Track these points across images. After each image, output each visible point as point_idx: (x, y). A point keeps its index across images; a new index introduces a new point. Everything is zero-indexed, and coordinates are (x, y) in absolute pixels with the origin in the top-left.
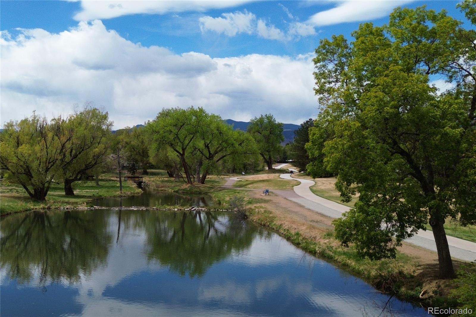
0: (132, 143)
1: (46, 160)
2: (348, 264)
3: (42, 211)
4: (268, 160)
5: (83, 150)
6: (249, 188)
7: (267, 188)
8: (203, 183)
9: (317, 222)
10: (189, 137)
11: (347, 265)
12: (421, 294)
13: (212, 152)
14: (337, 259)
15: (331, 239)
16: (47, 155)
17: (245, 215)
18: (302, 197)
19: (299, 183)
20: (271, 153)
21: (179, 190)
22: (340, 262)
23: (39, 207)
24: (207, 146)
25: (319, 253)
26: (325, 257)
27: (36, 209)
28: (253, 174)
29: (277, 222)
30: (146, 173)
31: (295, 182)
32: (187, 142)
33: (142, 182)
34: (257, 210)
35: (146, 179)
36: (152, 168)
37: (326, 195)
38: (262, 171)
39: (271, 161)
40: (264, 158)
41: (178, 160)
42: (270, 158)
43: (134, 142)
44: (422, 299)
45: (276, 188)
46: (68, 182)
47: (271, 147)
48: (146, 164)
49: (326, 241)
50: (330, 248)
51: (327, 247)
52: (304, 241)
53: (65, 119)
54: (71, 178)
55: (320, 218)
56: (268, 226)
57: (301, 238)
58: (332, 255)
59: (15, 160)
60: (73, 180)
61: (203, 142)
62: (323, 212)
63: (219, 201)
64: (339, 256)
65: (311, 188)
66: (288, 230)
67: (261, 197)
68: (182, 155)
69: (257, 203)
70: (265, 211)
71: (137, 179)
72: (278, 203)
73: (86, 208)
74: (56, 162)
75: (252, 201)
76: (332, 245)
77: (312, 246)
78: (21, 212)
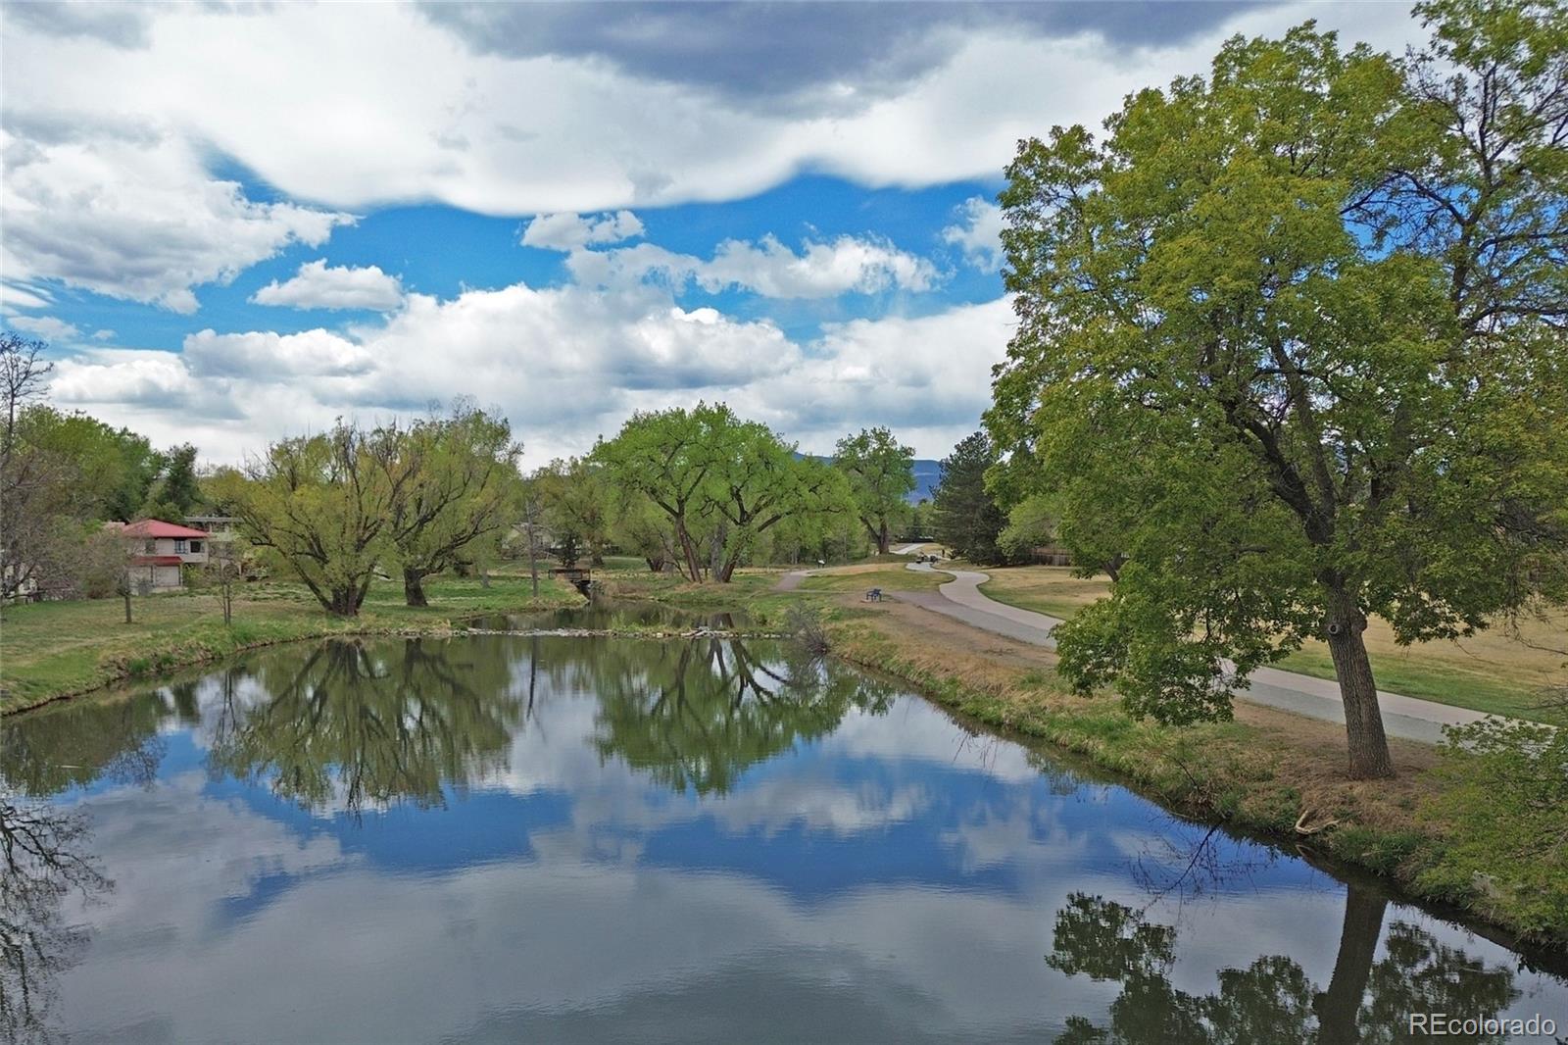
0: (569, 496)
1: (359, 523)
2: (1086, 750)
3: (348, 640)
4: (878, 534)
5: (446, 502)
6: (834, 589)
7: (876, 587)
8: (727, 581)
9: (1001, 653)
10: (693, 474)
11: (1085, 752)
12: (1299, 822)
13: (748, 508)
14: (1057, 739)
15: (1040, 691)
16: (361, 509)
17: (823, 645)
18: (961, 605)
19: (953, 579)
20: (886, 517)
21: (671, 596)
22: (1065, 746)
23: (343, 628)
24: (736, 495)
25: (1009, 725)
26: (1026, 733)
27: (334, 634)
28: (845, 564)
29: (900, 658)
30: (598, 563)
31: (942, 577)
32: (688, 484)
33: (588, 582)
34: (852, 633)
35: (596, 576)
36: (614, 554)
37: (1019, 600)
38: (864, 557)
39: (885, 536)
40: (870, 527)
41: (670, 527)
42: (883, 528)
43: (572, 494)
44: (1303, 837)
45: (899, 587)
46: (412, 575)
47: (885, 503)
48: (600, 543)
49: (1026, 696)
50: (1036, 712)
51: (1031, 709)
52: (971, 697)
53: (405, 431)
54: (420, 567)
55: (1006, 645)
56: (879, 667)
57: (961, 691)
58: (1043, 729)
59: (285, 522)
60: (424, 573)
61: (726, 485)
62: (1014, 634)
63: (763, 616)
64: (1061, 730)
65: (981, 588)
66: (928, 674)
67: (864, 606)
68: (679, 515)
69: (852, 617)
70: (872, 634)
71: (578, 575)
72: (904, 616)
73: (450, 633)
74: (380, 526)
75: (840, 614)
76: (1042, 704)
77: (990, 709)
78: (296, 640)
